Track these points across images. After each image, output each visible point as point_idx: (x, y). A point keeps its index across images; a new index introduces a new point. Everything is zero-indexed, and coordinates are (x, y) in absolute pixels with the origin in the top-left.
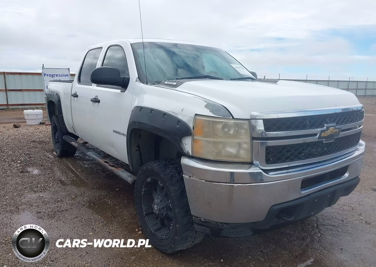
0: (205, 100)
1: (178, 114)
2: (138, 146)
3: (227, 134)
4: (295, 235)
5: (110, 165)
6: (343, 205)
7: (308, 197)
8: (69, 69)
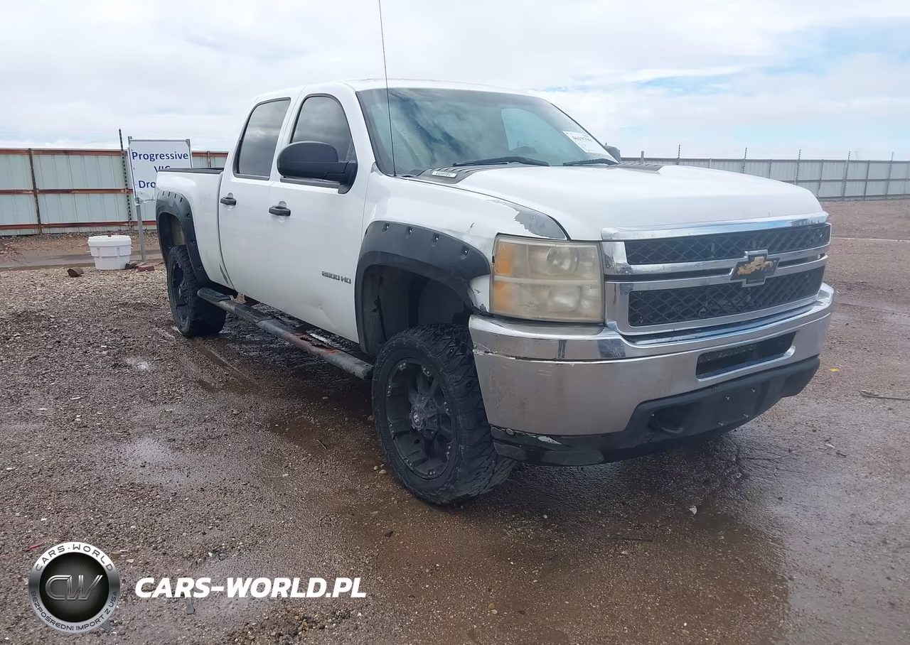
0: (515, 206)
1: (463, 234)
2: (378, 302)
3: (557, 272)
4: (692, 475)
5: (313, 345)
6: (796, 424)
7: (710, 390)
8: (188, 142)
